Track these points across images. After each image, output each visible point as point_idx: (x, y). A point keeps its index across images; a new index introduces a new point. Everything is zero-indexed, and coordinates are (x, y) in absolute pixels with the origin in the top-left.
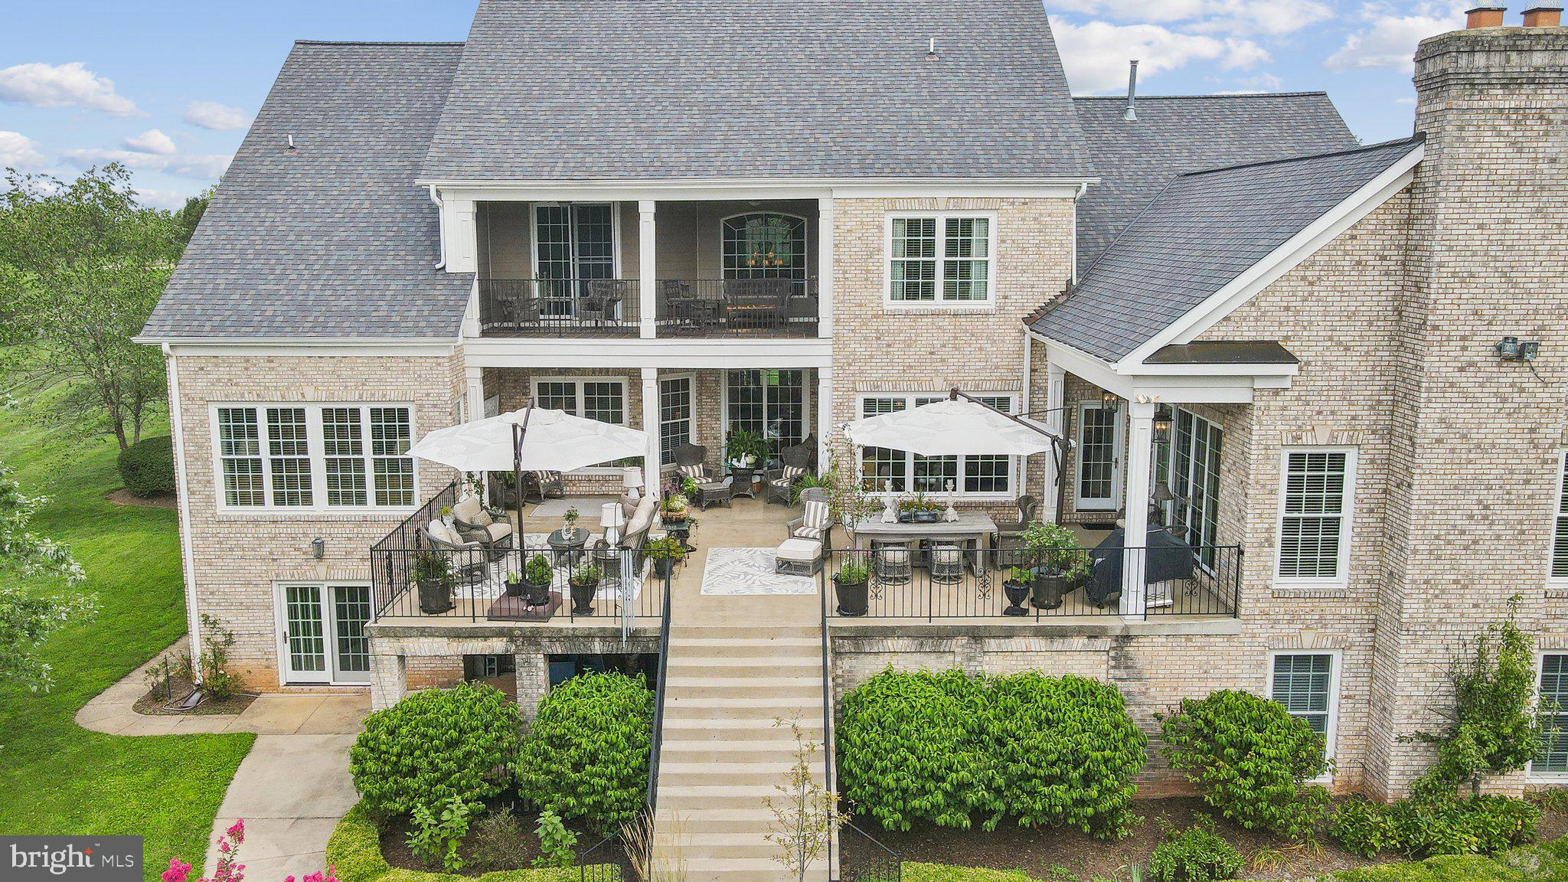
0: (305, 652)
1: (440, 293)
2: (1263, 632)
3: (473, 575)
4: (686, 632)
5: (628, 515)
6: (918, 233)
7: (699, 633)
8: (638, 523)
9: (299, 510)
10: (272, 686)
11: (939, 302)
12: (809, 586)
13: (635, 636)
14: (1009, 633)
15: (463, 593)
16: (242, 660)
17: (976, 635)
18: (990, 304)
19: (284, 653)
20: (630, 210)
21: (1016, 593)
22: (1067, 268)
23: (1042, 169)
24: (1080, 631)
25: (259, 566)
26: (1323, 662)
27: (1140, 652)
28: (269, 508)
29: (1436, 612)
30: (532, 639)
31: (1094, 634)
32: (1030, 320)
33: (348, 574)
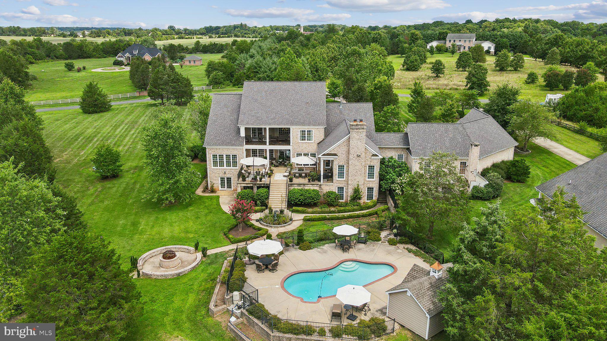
0: (223, 185)
1: (240, 139)
2: (336, 184)
3: (248, 177)
4: (272, 184)
5: (265, 169)
6: (303, 132)
7: (274, 184)
8: (267, 171)
9: (222, 168)
10: (219, 190)
11: (306, 141)
12: (286, 178)
13: (267, 184)
14: (308, 184)
15: (247, 179)
16: (215, 186)
17: (304, 185)
18: (312, 142)
19: (220, 186)
20: (265, 129)
21: (309, 180)
22: (322, 137)
23: (319, 124)
24: (315, 184)
25: (217, 175)
26: (343, 188)
27: (322, 186)
28: (219, 167)
29: (352, 183)
30: (255, 184)
31: (317, 185)
32: (318, 144)
33: (228, 176)
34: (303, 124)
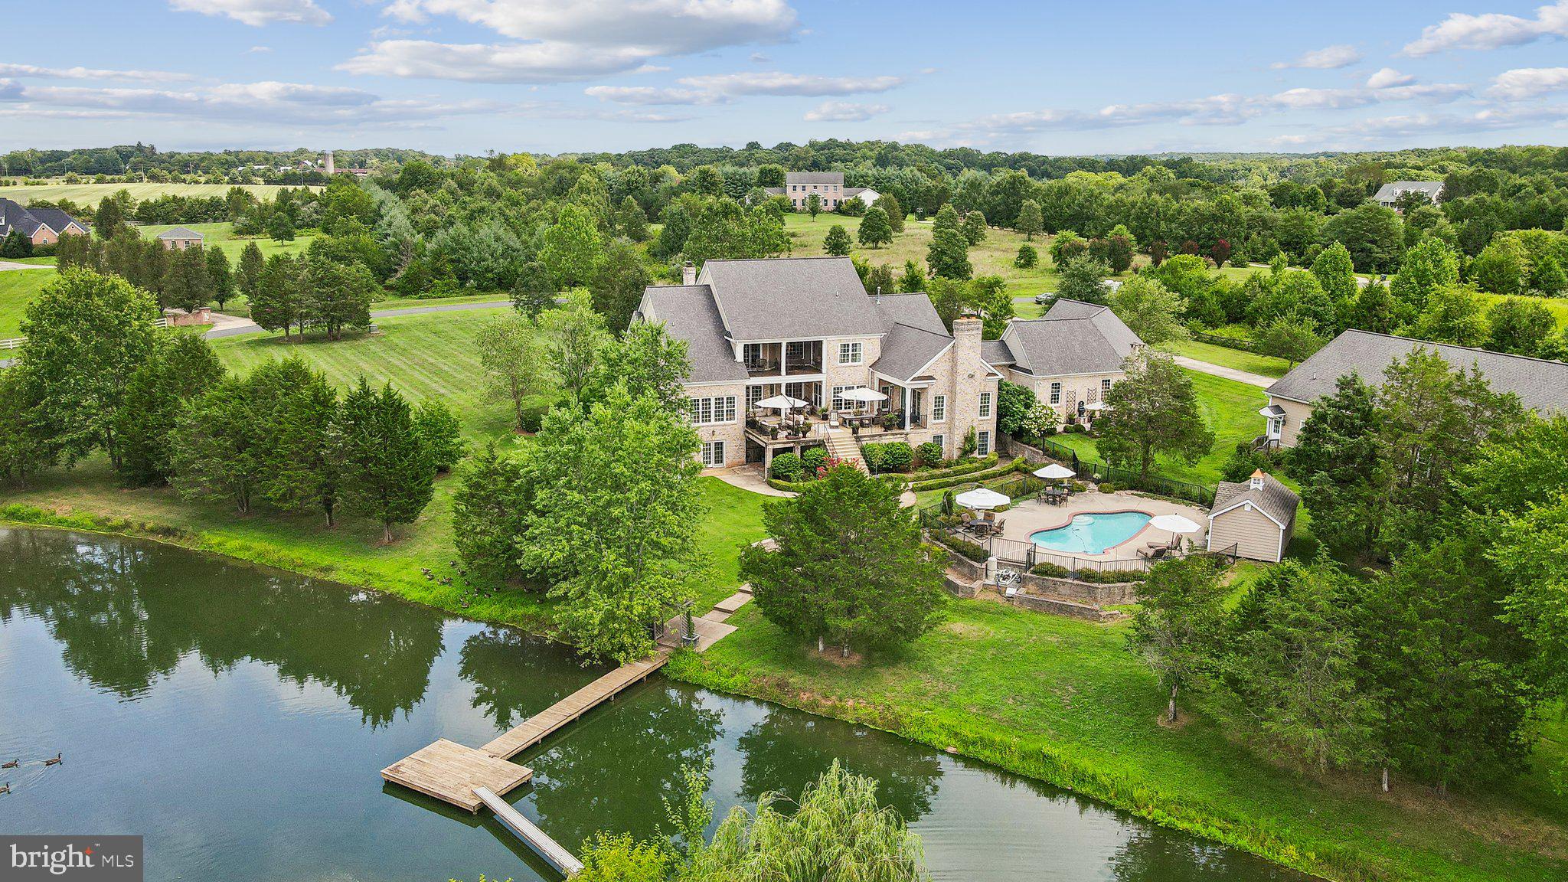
1: (736, 368)
2: (931, 431)
6: (845, 347)
7: (831, 439)
9: (708, 423)
11: (850, 363)
14: (886, 435)
15: (779, 436)
18: (861, 363)
20: (780, 344)
21: (886, 427)
22: (879, 354)
23: (872, 331)
26: (941, 436)
27: (910, 437)
29: (960, 425)
30: (799, 443)
31: (901, 434)
32: (871, 366)
33: (718, 438)
34: (846, 332)
